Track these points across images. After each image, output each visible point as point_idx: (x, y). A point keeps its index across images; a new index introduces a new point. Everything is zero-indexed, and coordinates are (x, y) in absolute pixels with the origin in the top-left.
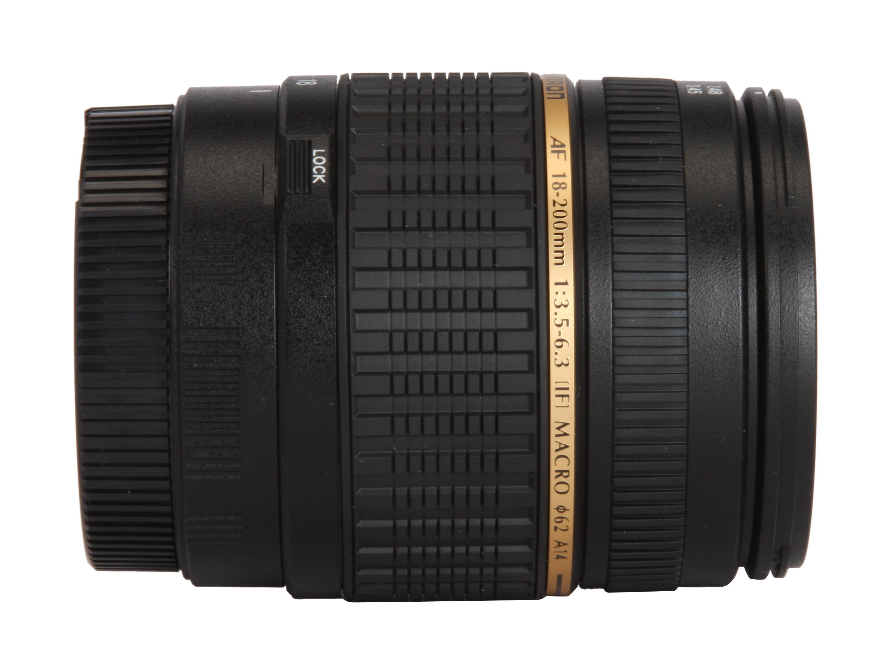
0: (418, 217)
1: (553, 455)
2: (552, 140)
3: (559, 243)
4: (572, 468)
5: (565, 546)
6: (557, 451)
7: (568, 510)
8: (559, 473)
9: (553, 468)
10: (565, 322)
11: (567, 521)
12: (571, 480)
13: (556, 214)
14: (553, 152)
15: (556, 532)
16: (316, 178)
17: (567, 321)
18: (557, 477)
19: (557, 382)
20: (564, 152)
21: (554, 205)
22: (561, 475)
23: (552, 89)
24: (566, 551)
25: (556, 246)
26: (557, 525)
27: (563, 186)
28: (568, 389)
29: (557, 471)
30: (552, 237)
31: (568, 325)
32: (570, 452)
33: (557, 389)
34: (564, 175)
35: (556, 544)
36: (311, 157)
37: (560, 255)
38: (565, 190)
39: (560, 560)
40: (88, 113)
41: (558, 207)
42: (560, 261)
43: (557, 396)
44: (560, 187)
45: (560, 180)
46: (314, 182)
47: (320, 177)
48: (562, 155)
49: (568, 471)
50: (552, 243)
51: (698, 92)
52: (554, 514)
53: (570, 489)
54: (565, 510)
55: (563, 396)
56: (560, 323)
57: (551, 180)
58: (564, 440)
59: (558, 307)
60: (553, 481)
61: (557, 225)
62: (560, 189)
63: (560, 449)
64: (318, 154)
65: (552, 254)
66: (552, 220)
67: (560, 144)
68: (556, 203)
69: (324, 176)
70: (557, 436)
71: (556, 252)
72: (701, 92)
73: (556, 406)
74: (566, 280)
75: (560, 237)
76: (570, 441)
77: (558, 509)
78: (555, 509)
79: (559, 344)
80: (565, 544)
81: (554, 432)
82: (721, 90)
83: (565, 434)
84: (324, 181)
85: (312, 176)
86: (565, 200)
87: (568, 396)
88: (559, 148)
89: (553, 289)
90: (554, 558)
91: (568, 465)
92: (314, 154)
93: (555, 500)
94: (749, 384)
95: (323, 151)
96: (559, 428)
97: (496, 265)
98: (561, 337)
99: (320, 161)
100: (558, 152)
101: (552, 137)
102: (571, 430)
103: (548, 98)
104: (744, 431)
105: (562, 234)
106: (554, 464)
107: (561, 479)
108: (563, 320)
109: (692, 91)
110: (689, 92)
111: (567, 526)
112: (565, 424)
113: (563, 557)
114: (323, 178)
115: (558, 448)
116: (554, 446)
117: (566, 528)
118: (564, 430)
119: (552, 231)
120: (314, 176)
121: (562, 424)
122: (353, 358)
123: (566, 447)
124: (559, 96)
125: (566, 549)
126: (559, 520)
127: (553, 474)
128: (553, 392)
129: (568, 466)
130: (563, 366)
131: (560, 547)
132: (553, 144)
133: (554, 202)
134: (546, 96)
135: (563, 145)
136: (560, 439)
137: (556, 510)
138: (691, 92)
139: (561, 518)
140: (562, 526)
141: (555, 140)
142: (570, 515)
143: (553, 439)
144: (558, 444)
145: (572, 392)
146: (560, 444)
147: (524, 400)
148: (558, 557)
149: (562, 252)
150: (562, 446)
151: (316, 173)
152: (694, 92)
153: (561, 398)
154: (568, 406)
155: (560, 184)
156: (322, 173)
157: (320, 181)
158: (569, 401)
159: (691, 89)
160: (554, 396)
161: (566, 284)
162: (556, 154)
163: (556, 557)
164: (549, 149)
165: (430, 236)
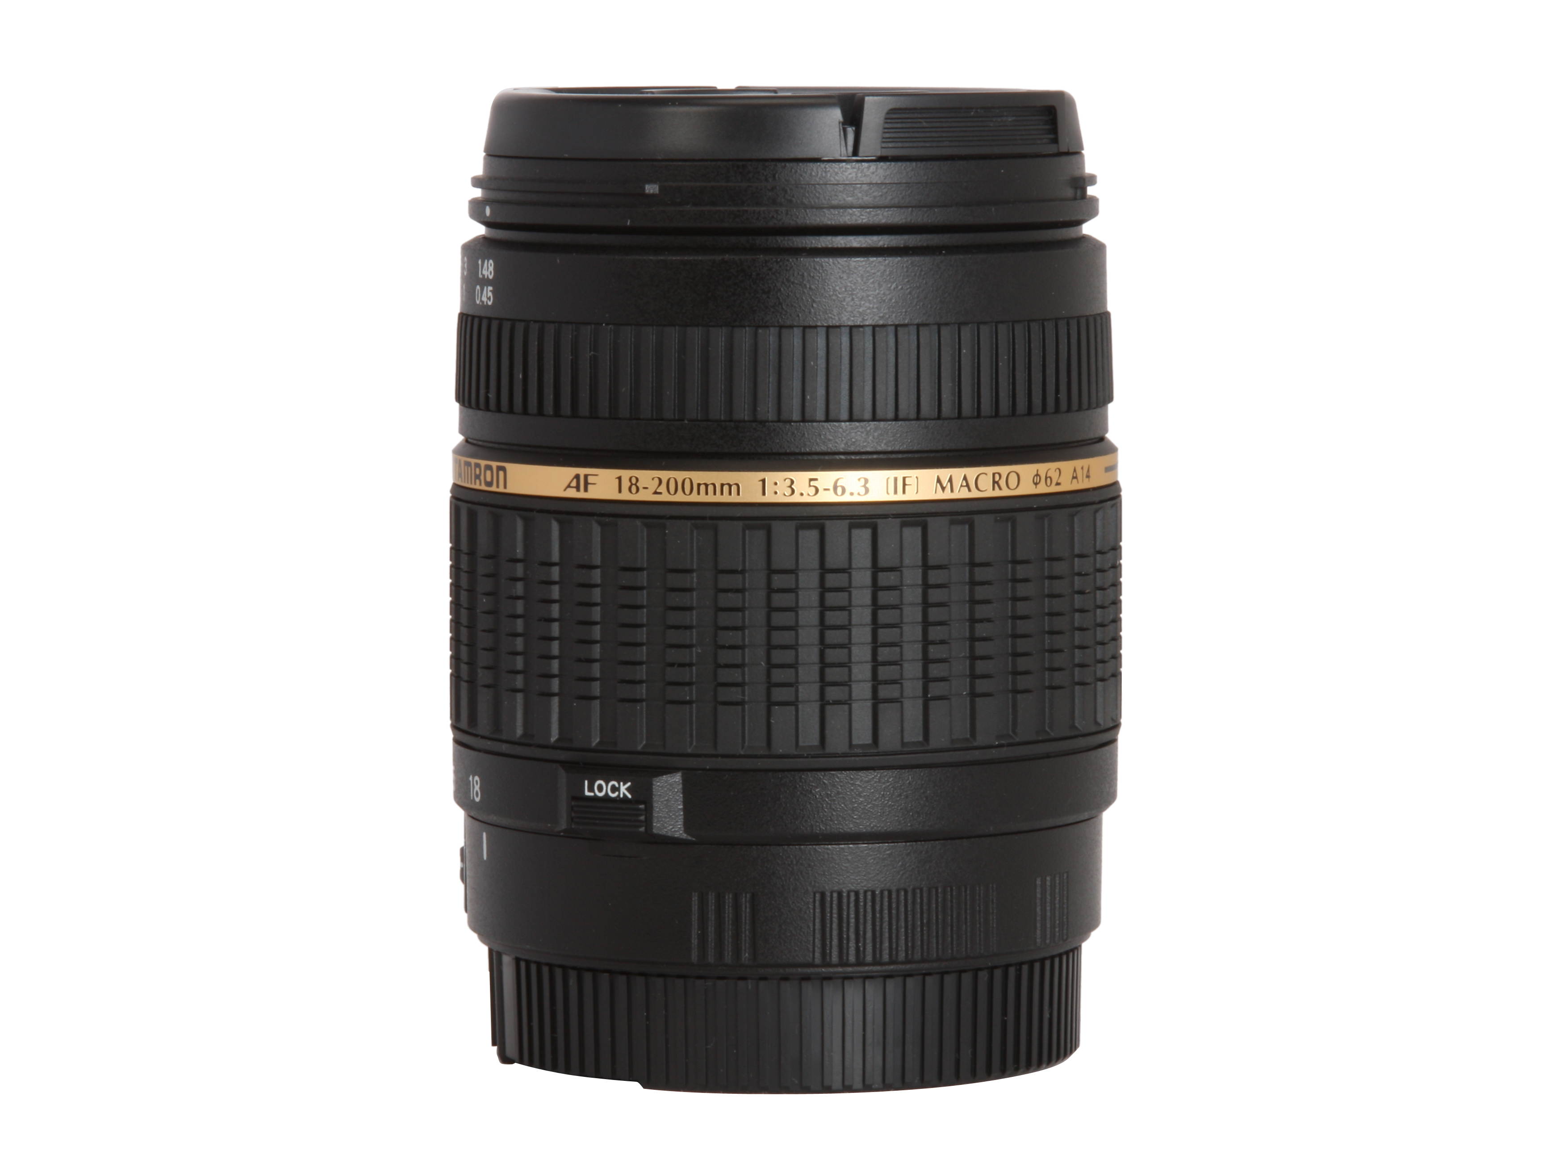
0: (676, 666)
1: (975, 494)
2: (569, 489)
3: (711, 488)
4: (990, 470)
5: (1077, 469)
6: (969, 490)
7: (1037, 471)
8: (996, 485)
9: (990, 493)
10: (812, 483)
11: (1050, 470)
12: (1004, 470)
13: (672, 489)
14: (586, 490)
15: (1062, 484)
16: (624, 794)
17: (811, 480)
18: (1000, 489)
19: (888, 493)
20: (586, 476)
21: (660, 493)
22: (997, 483)
23: (489, 479)
24: (1082, 468)
25: (715, 494)
26: (1054, 483)
27: (634, 481)
28: (896, 479)
29: (994, 489)
30: (702, 498)
31: (816, 480)
32: (972, 472)
33: (896, 492)
34: (620, 478)
35: (1075, 480)
36: (595, 799)
37: (726, 488)
38: (639, 480)
39: (1091, 473)
40: (505, 1059)
41: (662, 489)
42: (734, 488)
43: (904, 492)
44: (635, 484)
45: (626, 484)
46: (629, 796)
47: (623, 789)
48: (591, 479)
49: (994, 474)
50: (711, 498)
51: (491, 291)
52: (1042, 489)
53: (1014, 470)
54: (1037, 475)
55: (904, 485)
56: (813, 490)
57: (626, 496)
58: (958, 482)
59: (793, 492)
60: (1005, 492)
61: (687, 490)
62: (638, 484)
63: (968, 486)
64: (591, 789)
65: (726, 498)
66: (680, 497)
67: (575, 480)
68: (658, 491)
69: (622, 783)
70: (952, 490)
71: (722, 493)
72: (490, 288)
73: (917, 493)
74: (760, 481)
75: (703, 488)
76: (957, 473)
77: (1036, 484)
78: (1036, 487)
79: (839, 490)
80: (1075, 470)
81: (947, 495)
82: (486, 261)
83: (950, 480)
84: (629, 784)
85: (621, 798)
86: (653, 479)
87: (904, 479)
88: (579, 483)
89: (769, 498)
90: (1089, 481)
91: (986, 474)
92: (592, 794)
93: (1027, 488)
94: (886, 246)
95: (586, 782)
96: (943, 489)
97: (740, 569)
98: (831, 488)
99: (600, 788)
100: (586, 484)
101: (565, 490)
102: (945, 473)
103: (505, 487)
104: (944, 252)
105: (699, 485)
106: (986, 492)
107: (1003, 483)
108: (810, 486)
109: (489, 299)
110: (490, 303)
111: (1055, 470)
112: (939, 481)
113: (1088, 471)
114: (624, 784)
115: (966, 488)
116: (964, 494)
117: (1058, 470)
118: (945, 482)
119: (694, 498)
120: (622, 796)
121: (938, 484)
122: (856, 750)
123: (965, 478)
124: (501, 473)
125: (1080, 468)
126: (1049, 480)
127: (997, 493)
128: (900, 497)
129: (988, 475)
130: (867, 485)
131: (1078, 478)
132: (575, 490)
133: (656, 493)
134: (501, 489)
135: (577, 477)
136: (957, 486)
137: (1038, 486)
138: (490, 301)
139: (1046, 478)
140: (1055, 476)
141: (569, 486)
142: (1043, 468)
143: (956, 495)
144: (962, 488)
145: (900, 474)
146: (962, 486)
147: (908, 532)
148: (1088, 477)
149: (722, 485)
150: (964, 484)
151: (617, 793)
152: (490, 297)
153: (907, 487)
154: (917, 478)
155: (632, 484)
156: (617, 785)
157: (628, 789)
158: (910, 477)
159: (484, 299)
160: (904, 495)
161: (764, 481)
162: (590, 487)
163: (1087, 479)
164: (582, 495)
165: (700, 651)
